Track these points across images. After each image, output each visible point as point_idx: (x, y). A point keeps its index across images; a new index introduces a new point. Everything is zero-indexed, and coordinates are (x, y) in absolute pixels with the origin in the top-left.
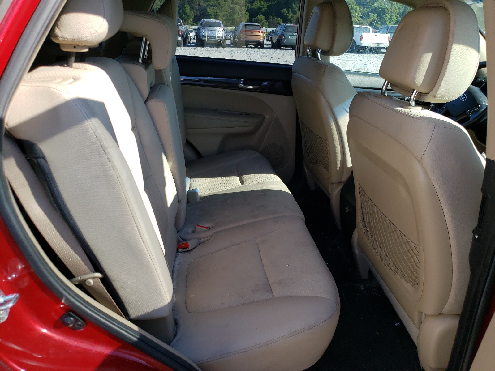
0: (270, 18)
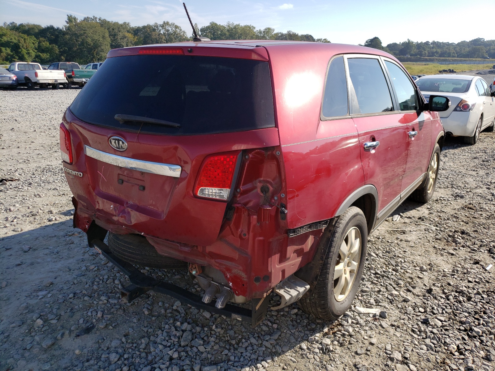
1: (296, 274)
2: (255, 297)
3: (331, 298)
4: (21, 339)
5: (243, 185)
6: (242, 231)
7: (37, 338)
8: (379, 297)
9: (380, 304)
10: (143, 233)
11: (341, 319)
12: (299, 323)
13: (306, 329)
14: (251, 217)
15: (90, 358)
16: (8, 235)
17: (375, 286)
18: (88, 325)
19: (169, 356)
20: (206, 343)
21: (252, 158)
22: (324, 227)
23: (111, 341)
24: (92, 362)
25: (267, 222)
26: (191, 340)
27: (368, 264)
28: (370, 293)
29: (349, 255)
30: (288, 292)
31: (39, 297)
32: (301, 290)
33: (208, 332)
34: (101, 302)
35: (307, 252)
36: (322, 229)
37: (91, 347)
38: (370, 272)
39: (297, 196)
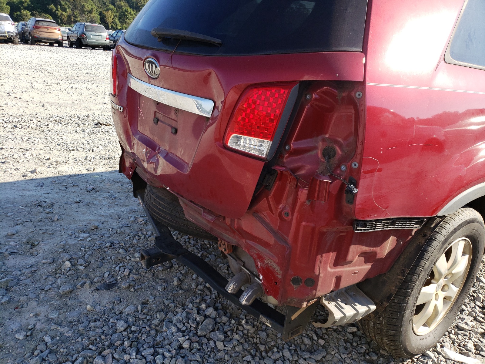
0: (36, 14)
1: (359, 285)
2: (289, 303)
3: (406, 330)
4: (44, 278)
5: (295, 140)
6: (284, 208)
7: (59, 281)
8: (482, 342)
9: (482, 353)
10: (169, 188)
11: (417, 359)
12: (354, 348)
13: (363, 358)
14: (300, 190)
15: (98, 318)
16: (80, 173)
17: (478, 325)
18: (112, 280)
19: (178, 344)
20: (228, 339)
21: (316, 99)
22: (416, 228)
23: (127, 306)
24: (98, 323)
25: (323, 202)
26: (210, 330)
27: (473, 292)
28: (470, 333)
29: (448, 275)
30: (340, 309)
31: (79, 238)
32: (362, 309)
33: (234, 325)
34: (133, 259)
35: (381, 259)
36: (412, 230)
37: (105, 305)
38: (474, 303)
39: (380, 170)
